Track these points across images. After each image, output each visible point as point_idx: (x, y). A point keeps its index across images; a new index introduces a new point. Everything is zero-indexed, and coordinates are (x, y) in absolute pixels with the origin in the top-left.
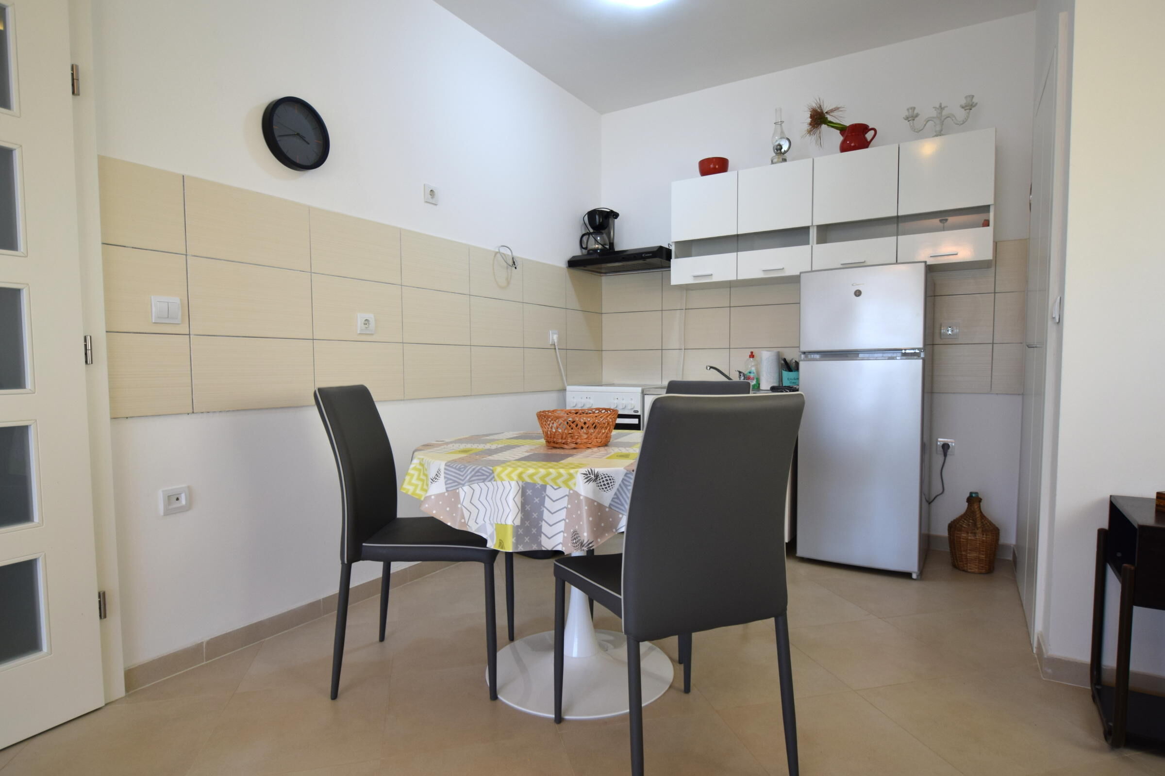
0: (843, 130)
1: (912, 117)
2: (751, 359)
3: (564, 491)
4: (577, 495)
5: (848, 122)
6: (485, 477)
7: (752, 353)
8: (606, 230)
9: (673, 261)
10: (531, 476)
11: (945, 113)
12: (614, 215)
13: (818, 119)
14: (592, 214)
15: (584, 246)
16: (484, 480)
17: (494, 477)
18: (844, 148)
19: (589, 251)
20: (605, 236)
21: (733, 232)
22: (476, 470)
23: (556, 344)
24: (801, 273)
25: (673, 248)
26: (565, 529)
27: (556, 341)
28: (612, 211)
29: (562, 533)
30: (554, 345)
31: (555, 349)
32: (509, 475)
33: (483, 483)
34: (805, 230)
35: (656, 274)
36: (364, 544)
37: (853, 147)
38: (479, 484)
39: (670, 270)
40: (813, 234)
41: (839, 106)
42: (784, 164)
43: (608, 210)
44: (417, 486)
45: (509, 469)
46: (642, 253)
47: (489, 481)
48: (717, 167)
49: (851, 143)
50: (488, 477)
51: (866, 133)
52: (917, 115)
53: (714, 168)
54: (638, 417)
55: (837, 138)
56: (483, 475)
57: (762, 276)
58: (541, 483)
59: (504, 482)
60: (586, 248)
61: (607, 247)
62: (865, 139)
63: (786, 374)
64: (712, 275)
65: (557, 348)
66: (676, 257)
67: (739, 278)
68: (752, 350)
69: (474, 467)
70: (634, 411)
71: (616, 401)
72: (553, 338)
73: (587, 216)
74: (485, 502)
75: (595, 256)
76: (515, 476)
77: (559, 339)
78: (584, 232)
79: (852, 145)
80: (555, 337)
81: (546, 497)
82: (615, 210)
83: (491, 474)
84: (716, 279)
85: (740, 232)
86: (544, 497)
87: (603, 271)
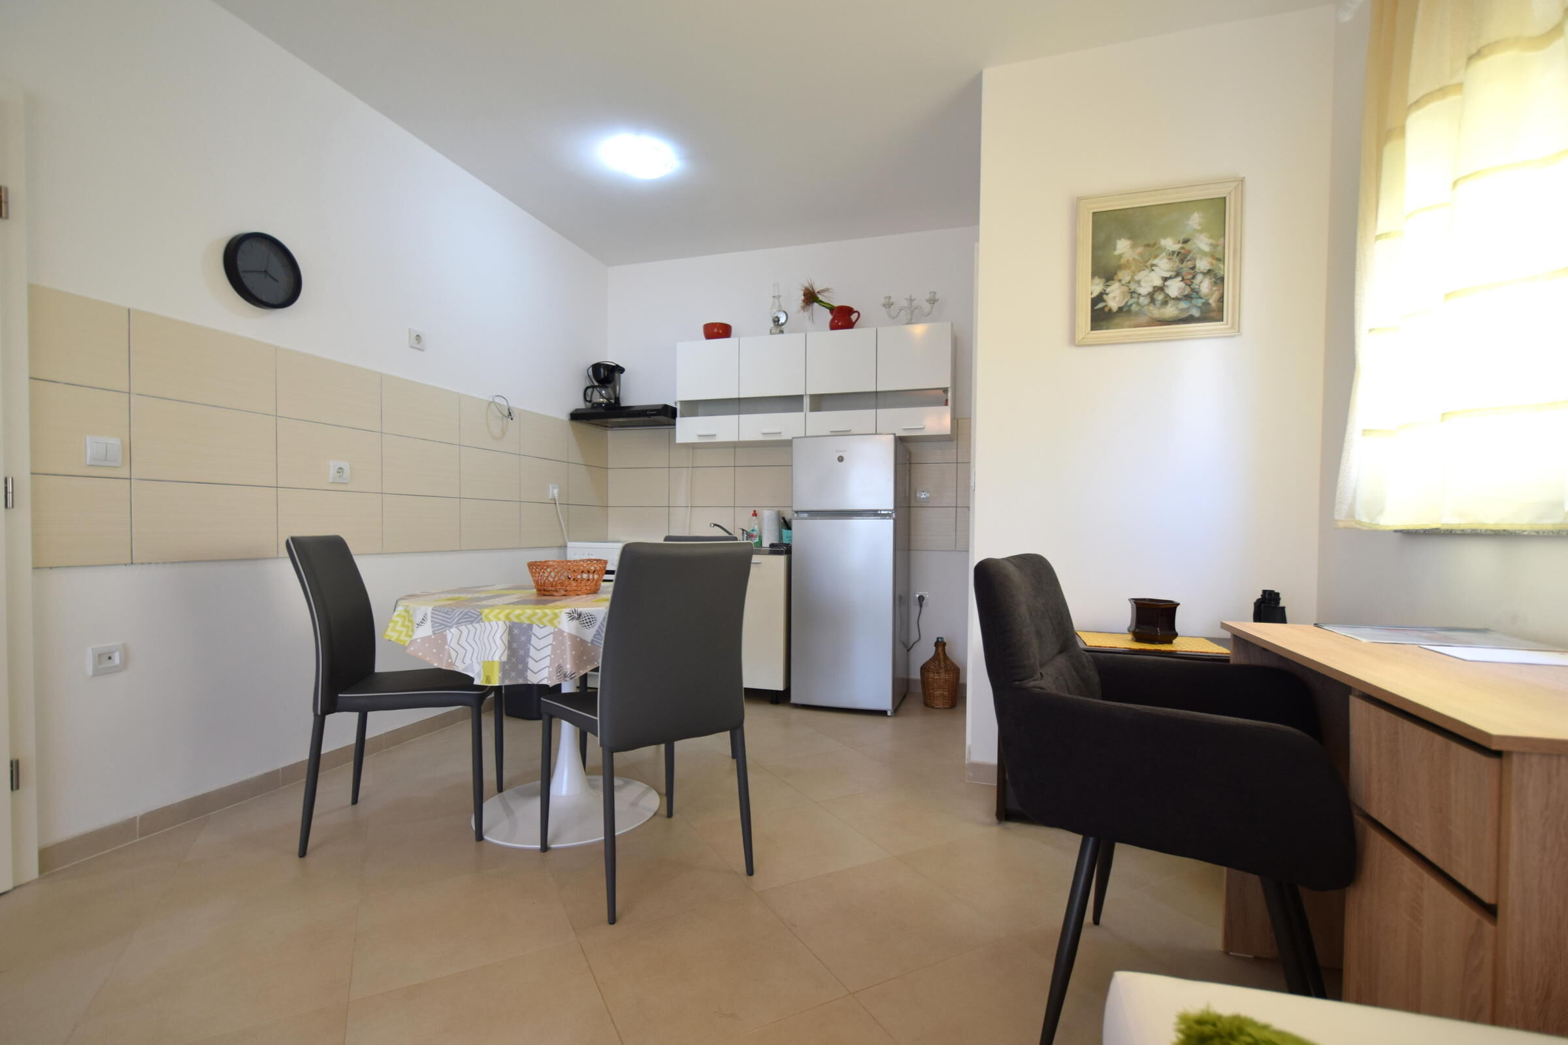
0: (832, 309)
1: (888, 305)
2: (754, 517)
3: (550, 629)
4: (561, 632)
5: (836, 303)
6: (473, 619)
7: (755, 511)
8: (612, 385)
9: (679, 420)
10: (518, 616)
11: (914, 304)
12: (622, 370)
13: (811, 297)
14: (596, 367)
15: (588, 399)
16: (472, 622)
17: (481, 619)
18: (833, 327)
19: (593, 405)
20: (610, 390)
21: (734, 395)
22: (463, 613)
23: (556, 499)
24: (793, 438)
25: (678, 407)
26: (551, 664)
27: (556, 495)
28: (617, 366)
29: (547, 668)
30: (555, 499)
31: (555, 504)
32: (496, 617)
33: (471, 625)
34: (799, 398)
35: (662, 432)
36: (340, 695)
37: (841, 326)
38: (468, 626)
39: (675, 429)
40: (807, 402)
41: (829, 287)
42: (781, 335)
43: (614, 365)
44: (401, 632)
45: (497, 611)
46: (647, 410)
47: (477, 622)
48: (720, 332)
49: (838, 322)
50: (476, 618)
51: (851, 315)
52: (892, 304)
53: (718, 333)
55: (829, 317)
56: (471, 617)
57: (761, 438)
58: (527, 622)
59: (492, 623)
60: (590, 401)
61: (613, 401)
62: (850, 320)
63: (785, 532)
64: (715, 435)
65: (557, 502)
66: (682, 416)
67: (741, 440)
68: (755, 509)
69: (461, 610)
72: (553, 491)
73: (591, 368)
74: (473, 644)
75: (599, 410)
76: (502, 616)
77: (560, 494)
78: (588, 385)
79: (840, 324)
80: (556, 491)
81: (533, 636)
82: (621, 365)
83: (478, 616)
84: (719, 439)
85: (741, 396)
86: (530, 636)
87: (609, 425)
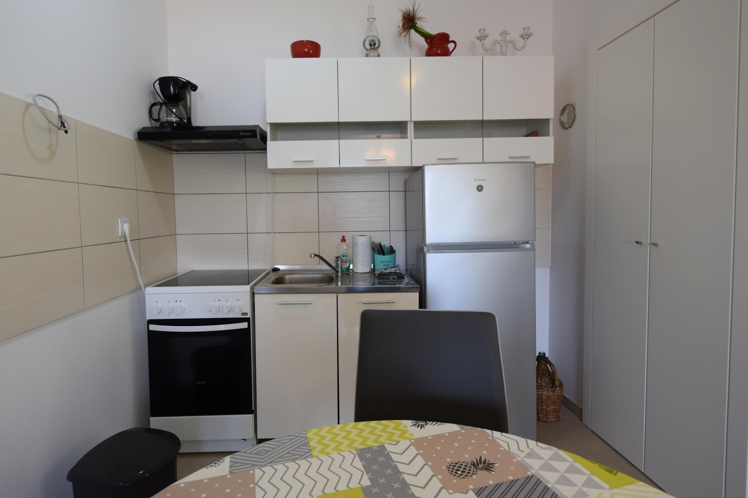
0: (428, 37)
1: (482, 38)
2: (343, 243)
5: (433, 31)
7: (343, 237)
8: (182, 102)
9: (271, 145)
11: (508, 38)
12: (194, 88)
13: (409, 22)
14: (165, 82)
15: (156, 117)
18: (429, 53)
19: (161, 124)
20: (181, 108)
21: (334, 119)
23: (127, 236)
25: (268, 130)
27: (127, 231)
28: (188, 83)
30: (125, 236)
31: (126, 241)
34: (403, 124)
37: (437, 53)
39: (266, 153)
40: (411, 128)
41: (422, 17)
43: (185, 81)
46: (239, 131)
51: (448, 44)
52: (486, 37)
53: (309, 52)
54: (247, 320)
57: (365, 165)
60: (158, 120)
61: (185, 121)
62: (448, 49)
63: (380, 257)
64: (314, 161)
65: (128, 240)
66: (274, 139)
67: (341, 166)
68: (345, 234)
70: (242, 314)
71: (217, 303)
72: (122, 227)
73: (158, 82)
75: (168, 130)
77: (131, 229)
78: (153, 102)
79: (436, 51)
80: (126, 227)
82: (193, 82)
84: (317, 165)
85: (341, 120)
87: (174, 147)
